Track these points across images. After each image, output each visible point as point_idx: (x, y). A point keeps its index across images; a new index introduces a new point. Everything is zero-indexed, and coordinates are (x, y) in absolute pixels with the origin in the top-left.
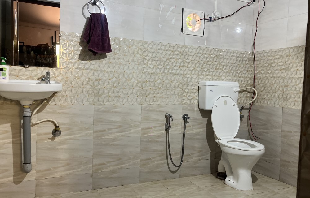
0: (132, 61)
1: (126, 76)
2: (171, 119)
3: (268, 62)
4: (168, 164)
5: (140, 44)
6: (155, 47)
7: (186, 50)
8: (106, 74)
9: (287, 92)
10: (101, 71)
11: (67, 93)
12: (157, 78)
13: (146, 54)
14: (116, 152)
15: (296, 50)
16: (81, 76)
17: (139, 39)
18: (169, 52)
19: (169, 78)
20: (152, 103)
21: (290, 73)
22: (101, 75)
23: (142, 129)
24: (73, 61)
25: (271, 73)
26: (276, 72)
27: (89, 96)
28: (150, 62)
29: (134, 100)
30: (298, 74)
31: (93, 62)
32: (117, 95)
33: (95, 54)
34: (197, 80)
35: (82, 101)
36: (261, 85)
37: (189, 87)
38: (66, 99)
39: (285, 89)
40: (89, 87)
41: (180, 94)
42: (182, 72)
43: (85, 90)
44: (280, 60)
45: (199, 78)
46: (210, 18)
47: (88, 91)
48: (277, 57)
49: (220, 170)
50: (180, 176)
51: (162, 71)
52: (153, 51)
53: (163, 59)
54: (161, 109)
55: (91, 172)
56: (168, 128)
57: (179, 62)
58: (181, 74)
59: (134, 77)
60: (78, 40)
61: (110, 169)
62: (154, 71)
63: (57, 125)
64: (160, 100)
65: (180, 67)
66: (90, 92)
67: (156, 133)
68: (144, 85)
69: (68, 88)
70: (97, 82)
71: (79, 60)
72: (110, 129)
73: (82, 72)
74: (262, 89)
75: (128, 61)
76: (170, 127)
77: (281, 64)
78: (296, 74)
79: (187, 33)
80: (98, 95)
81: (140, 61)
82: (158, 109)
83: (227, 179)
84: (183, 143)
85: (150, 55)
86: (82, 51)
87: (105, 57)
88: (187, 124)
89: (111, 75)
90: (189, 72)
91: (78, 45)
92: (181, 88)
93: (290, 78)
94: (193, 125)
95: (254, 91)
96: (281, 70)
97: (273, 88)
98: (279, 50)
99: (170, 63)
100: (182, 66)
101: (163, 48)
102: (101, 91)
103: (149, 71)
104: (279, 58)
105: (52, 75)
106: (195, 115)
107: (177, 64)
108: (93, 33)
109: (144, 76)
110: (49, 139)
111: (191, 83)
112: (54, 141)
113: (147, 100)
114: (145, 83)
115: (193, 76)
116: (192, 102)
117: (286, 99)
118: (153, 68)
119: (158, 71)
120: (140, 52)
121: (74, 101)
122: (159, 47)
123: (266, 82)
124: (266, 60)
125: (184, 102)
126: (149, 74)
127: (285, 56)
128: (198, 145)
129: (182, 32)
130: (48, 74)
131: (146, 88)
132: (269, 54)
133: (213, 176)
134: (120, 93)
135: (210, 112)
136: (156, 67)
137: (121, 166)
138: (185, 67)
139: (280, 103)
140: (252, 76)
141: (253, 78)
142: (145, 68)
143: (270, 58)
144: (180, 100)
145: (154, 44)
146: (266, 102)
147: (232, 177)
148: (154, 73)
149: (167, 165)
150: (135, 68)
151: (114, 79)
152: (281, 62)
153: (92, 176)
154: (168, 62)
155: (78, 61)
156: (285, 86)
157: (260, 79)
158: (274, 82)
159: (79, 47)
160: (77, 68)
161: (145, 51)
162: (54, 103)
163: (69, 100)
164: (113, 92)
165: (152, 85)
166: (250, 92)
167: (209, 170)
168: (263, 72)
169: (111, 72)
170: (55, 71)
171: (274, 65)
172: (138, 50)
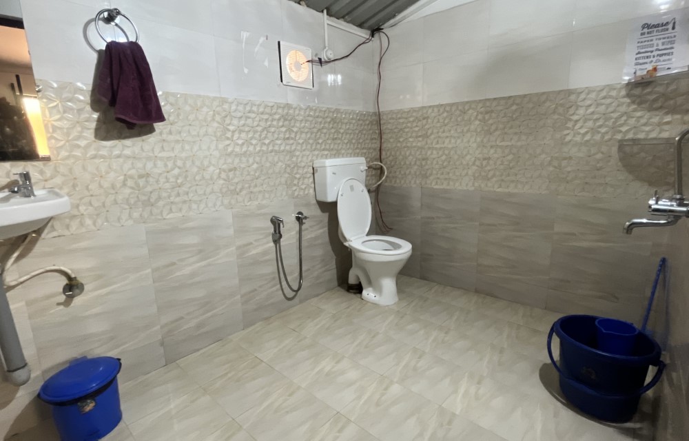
0: (204, 135)
1: (198, 163)
2: (281, 224)
3: (399, 127)
4: (282, 290)
5: (216, 103)
6: (241, 108)
7: (291, 111)
8: (160, 163)
9: (427, 167)
10: (149, 158)
11: (82, 208)
12: (251, 160)
13: (228, 121)
14: (199, 293)
15: (436, 110)
16: (107, 173)
17: (212, 95)
18: (266, 117)
19: (270, 159)
20: (249, 204)
21: (429, 142)
22: (150, 165)
23: (239, 248)
24: (83, 143)
25: (403, 141)
26: (411, 140)
27: (131, 208)
28: (236, 135)
29: (219, 203)
30: (440, 142)
31: (128, 142)
32: (186, 198)
33: (130, 126)
34: (310, 158)
35: (119, 219)
36: (391, 158)
37: (300, 171)
38: (80, 222)
39: (424, 163)
40: (128, 191)
41: (288, 182)
42: (288, 148)
43: (120, 197)
44: (415, 124)
45: (313, 155)
46: (320, 59)
47: (128, 200)
48: (411, 119)
49: (352, 280)
50: (301, 302)
51: (258, 149)
52: (239, 114)
53: (257, 128)
54: (263, 211)
55: (160, 337)
56: (277, 237)
57: (282, 132)
58: (288, 151)
59: (213, 163)
60: (85, 97)
61: (193, 323)
62: (244, 149)
63: (73, 276)
64: (260, 196)
65: (284, 139)
66: (132, 201)
67: (259, 250)
68: (231, 175)
69: (81, 199)
70: (144, 179)
71: (97, 140)
72: (182, 260)
73: (107, 164)
74: (392, 164)
75: (198, 136)
76: (281, 236)
77: (417, 129)
78: (438, 143)
79: (290, 84)
80: (148, 203)
81: (219, 134)
82: (259, 212)
83: (364, 293)
84: (300, 255)
85: (235, 122)
86: (99, 120)
87: (152, 130)
88: (304, 227)
89: (170, 164)
90: (299, 148)
91: (88, 108)
92: (289, 173)
93: (429, 148)
94: (311, 227)
95: (382, 167)
96: (417, 137)
97: (408, 163)
98: (414, 110)
99: (270, 135)
100: (288, 139)
101: (255, 109)
102: (154, 197)
103: (237, 149)
104: (413, 121)
105: (35, 176)
106: (313, 212)
107: (280, 136)
108: (121, 84)
109: (230, 160)
110: (59, 304)
111: (303, 164)
112: (72, 305)
113: (240, 199)
114: (232, 172)
115: (304, 153)
116: (306, 192)
117: (425, 176)
118: (243, 144)
119: (251, 148)
120: (218, 118)
121: (99, 221)
122: (248, 108)
123: (398, 153)
124: (396, 123)
125: (296, 193)
126: (237, 155)
127: (421, 118)
128: (319, 252)
129: (282, 81)
130: (26, 176)
131: (236, 180)
132: (399, 116)
133: (343, 290)
134: (192, 195)
135: (334, 205)
136: (248, 142)
137: (212, 312)
138: (292, 139)
139: (418, 182)
140: (376, 145)
141: (379, 148)
142: (229, 145)
143: (401, 121)
144: (290, 192)
145: (239, 104)
146: (398, 181)
147: (371, 289)
148: (245, 152)
149: (281, 292)
150: (213, 147)
151: (176, 171)
152: (417, 126)
153: (162, 344)
154: (266, 132)
155: (95, 141)
156: (423, 159)
157: (388, 150)
158: (408, 154)
159: (92, 114)
160: (94, 157)
161: (226, 116)
162: (55, 234)
163: (88, 222)
164: (178, 195)
165: (246, 173)
166: (375, 169)
167: (336, 283)
168: (391, 140)
169: (169, 158)
170: (42, 167)
171: (407, 130)
172: (214, 115)
